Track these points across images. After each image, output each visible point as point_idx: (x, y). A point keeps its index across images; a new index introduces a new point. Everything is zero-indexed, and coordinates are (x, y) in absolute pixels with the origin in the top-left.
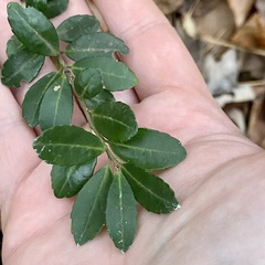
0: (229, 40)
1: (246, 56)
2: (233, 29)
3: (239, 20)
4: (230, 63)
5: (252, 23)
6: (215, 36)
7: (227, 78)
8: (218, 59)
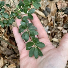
0: (48, 24)
1: (50, 27)
2: (48, 23)
3: (49, 22)
4: (48, 28)
5: (51, 22)
6: (46, 23)
7: (47, 30)
8: (46, 27)
